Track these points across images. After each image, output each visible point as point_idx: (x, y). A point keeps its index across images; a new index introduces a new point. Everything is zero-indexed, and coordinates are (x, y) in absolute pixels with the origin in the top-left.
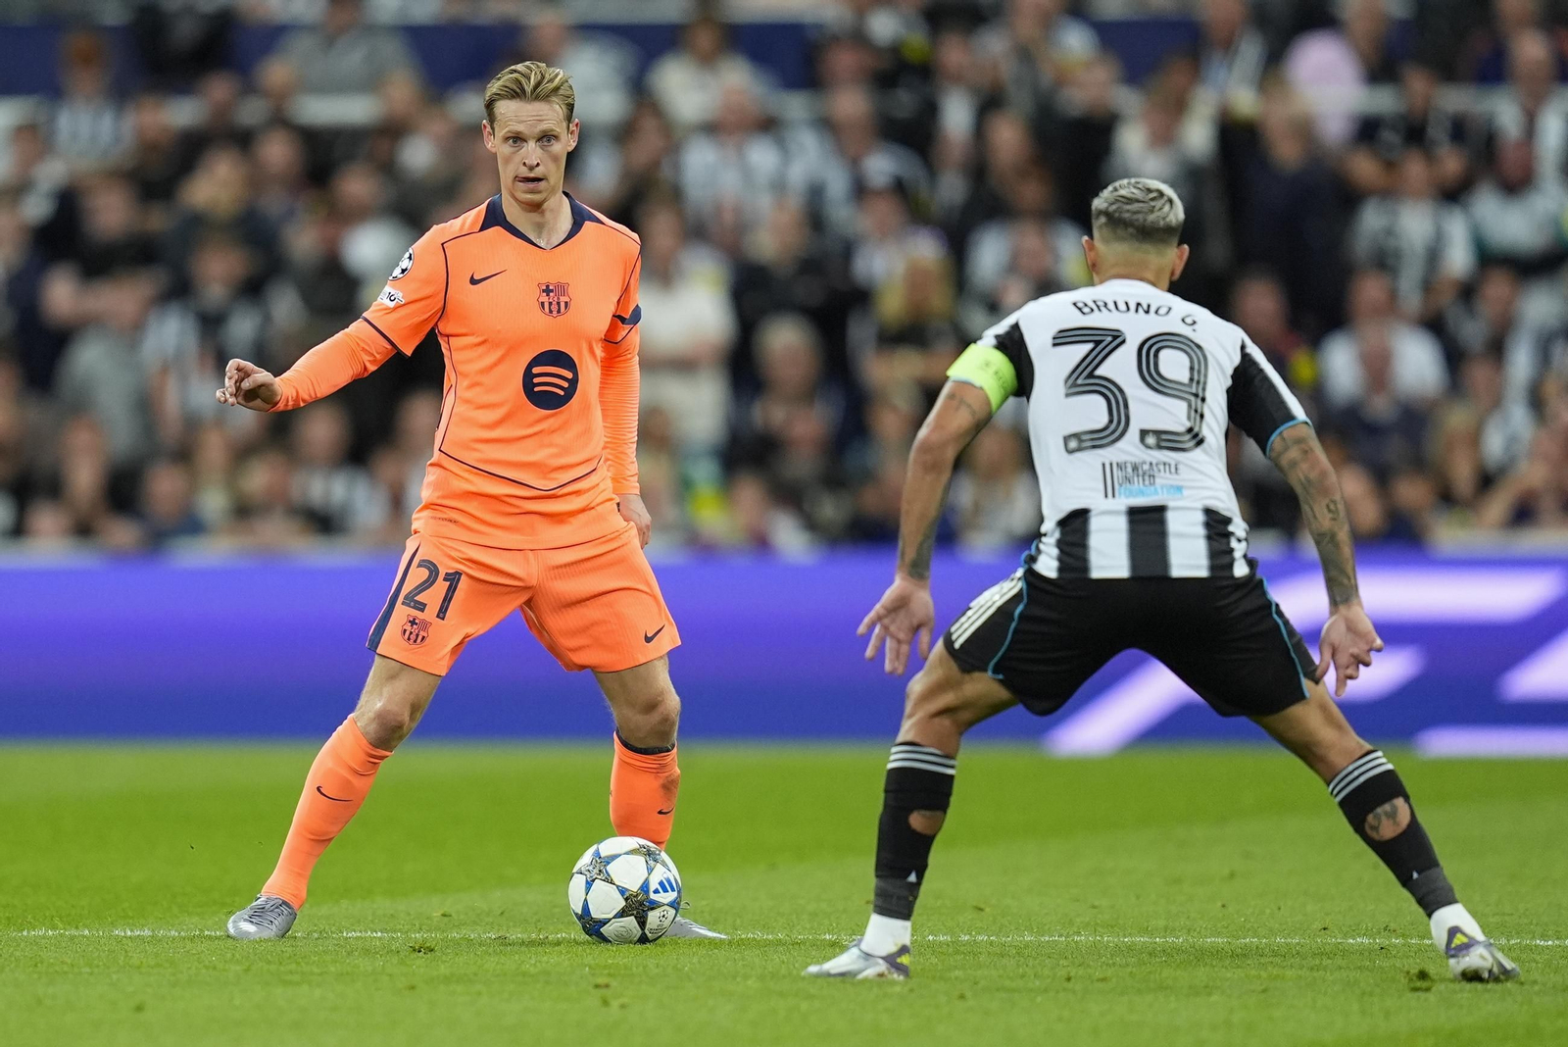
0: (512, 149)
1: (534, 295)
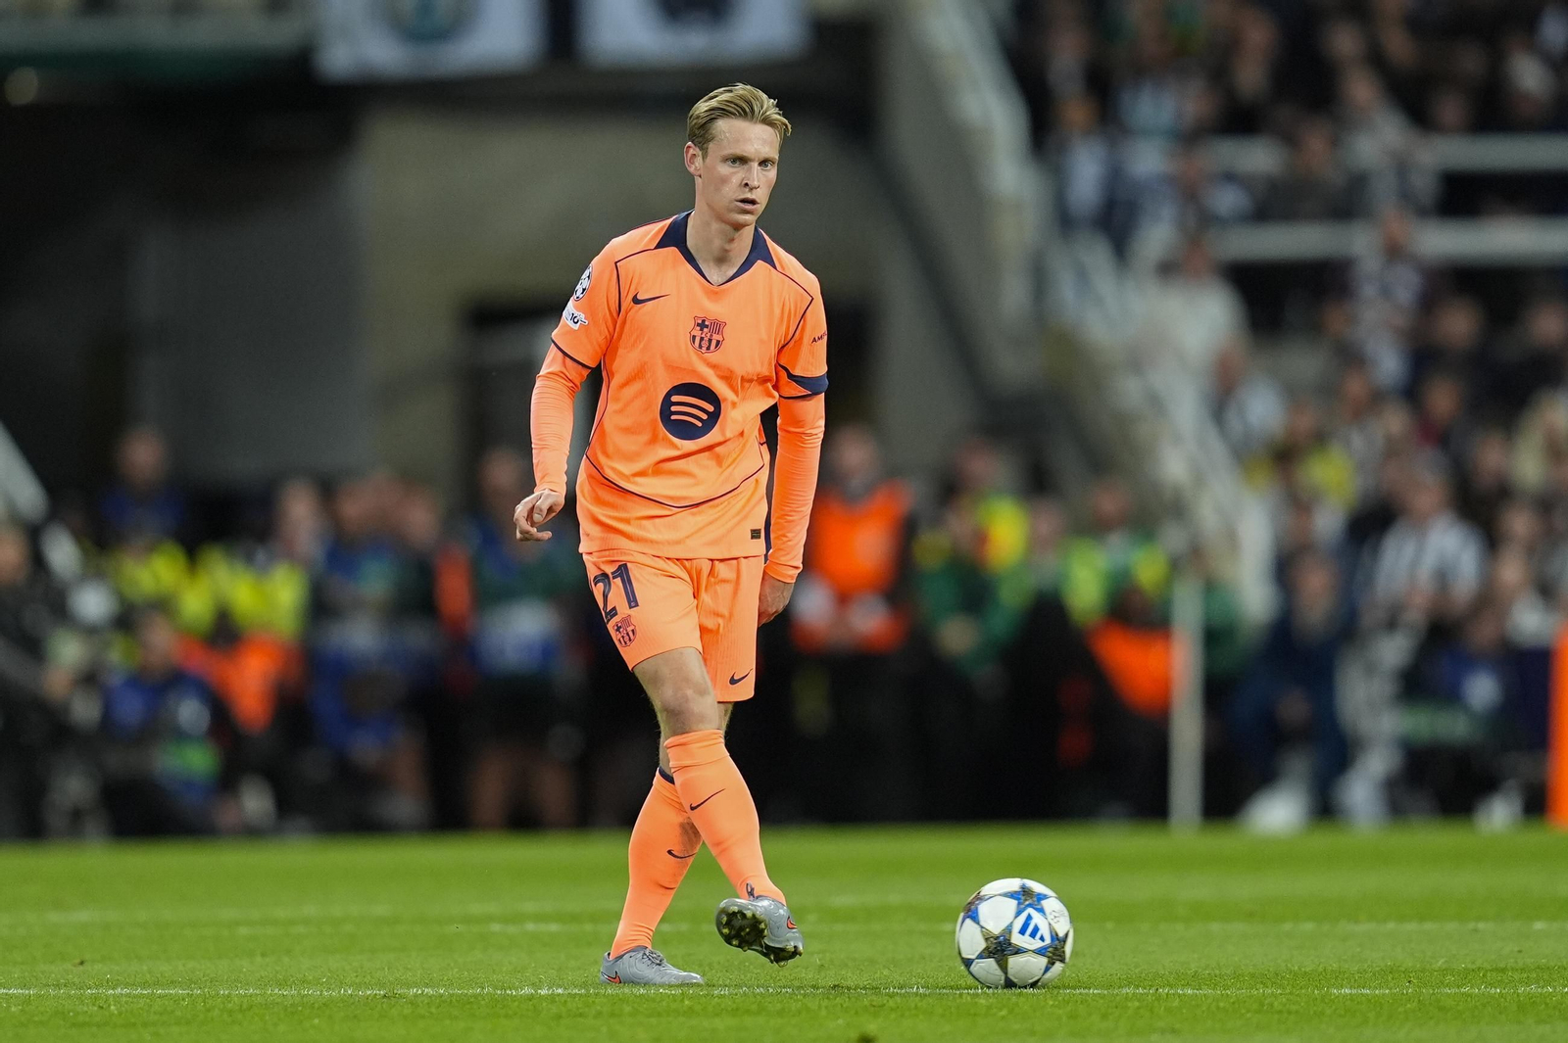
1: (687, 326)
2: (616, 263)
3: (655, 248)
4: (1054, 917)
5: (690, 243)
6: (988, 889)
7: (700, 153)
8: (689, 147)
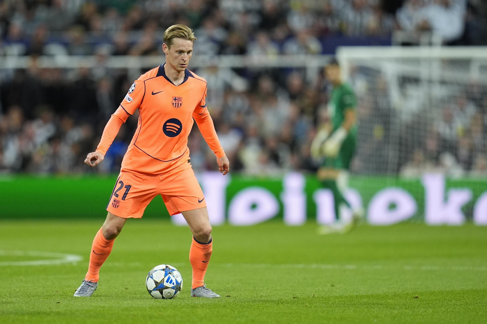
0: (178, 55)
2: (144, 81)
3: (156, 77)
4: (177, 276)
5: (167, 74)
6: (155, 268)
7: (168, 47)
8: (164, 45)
